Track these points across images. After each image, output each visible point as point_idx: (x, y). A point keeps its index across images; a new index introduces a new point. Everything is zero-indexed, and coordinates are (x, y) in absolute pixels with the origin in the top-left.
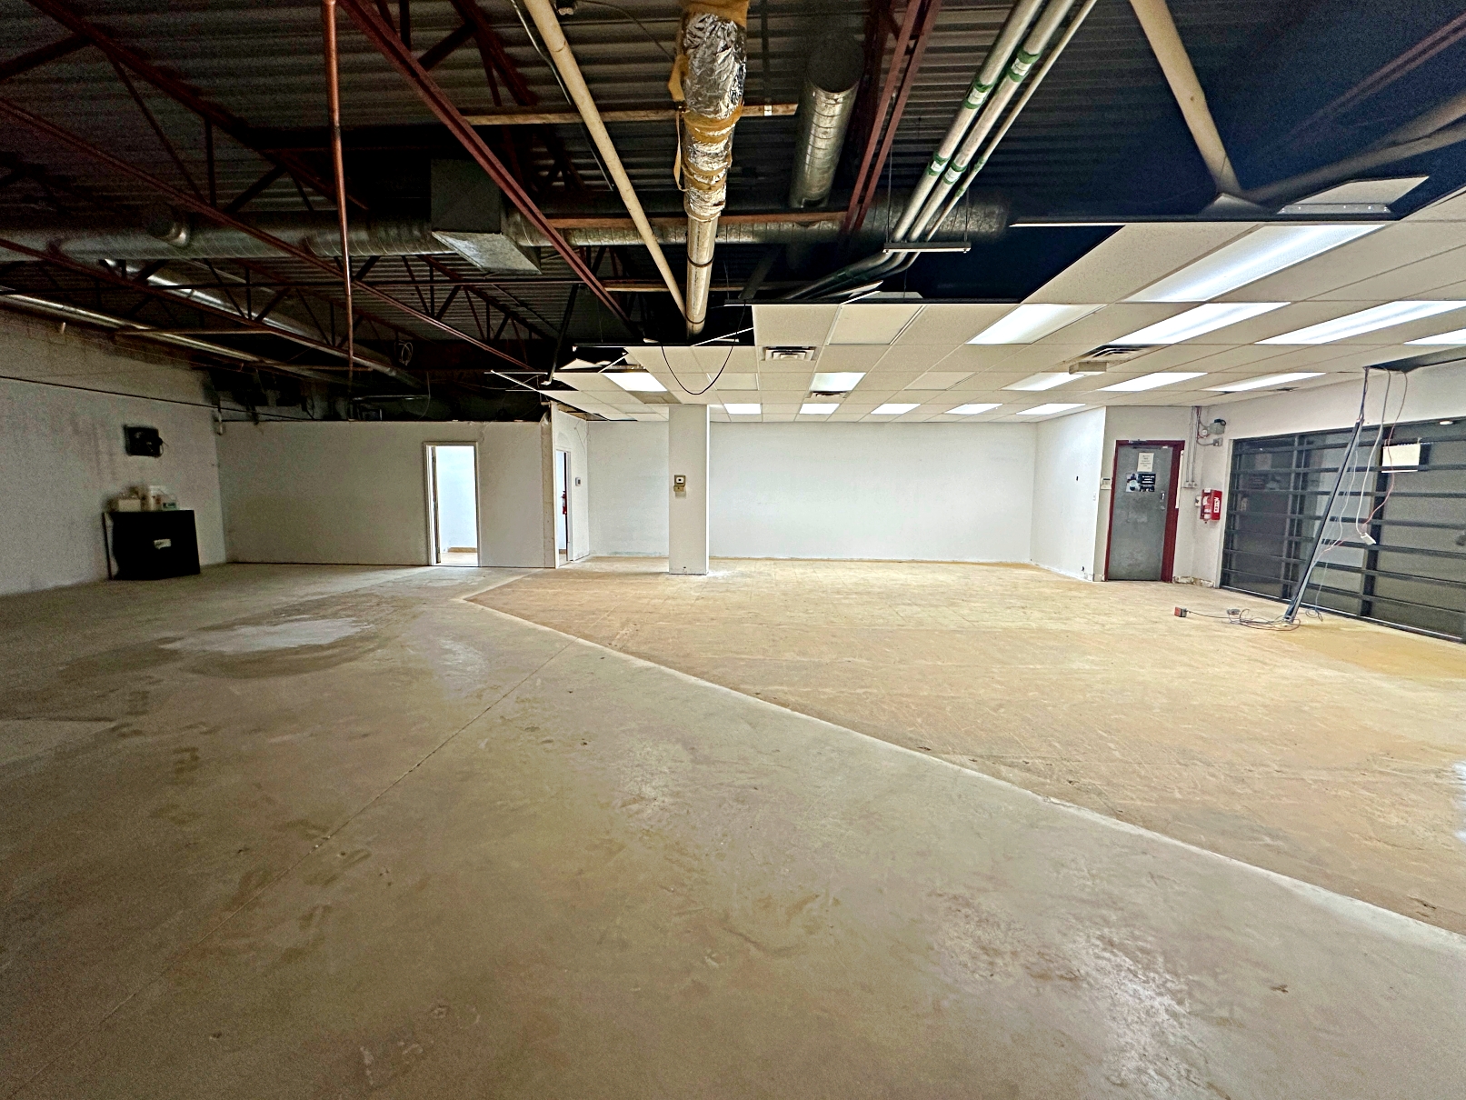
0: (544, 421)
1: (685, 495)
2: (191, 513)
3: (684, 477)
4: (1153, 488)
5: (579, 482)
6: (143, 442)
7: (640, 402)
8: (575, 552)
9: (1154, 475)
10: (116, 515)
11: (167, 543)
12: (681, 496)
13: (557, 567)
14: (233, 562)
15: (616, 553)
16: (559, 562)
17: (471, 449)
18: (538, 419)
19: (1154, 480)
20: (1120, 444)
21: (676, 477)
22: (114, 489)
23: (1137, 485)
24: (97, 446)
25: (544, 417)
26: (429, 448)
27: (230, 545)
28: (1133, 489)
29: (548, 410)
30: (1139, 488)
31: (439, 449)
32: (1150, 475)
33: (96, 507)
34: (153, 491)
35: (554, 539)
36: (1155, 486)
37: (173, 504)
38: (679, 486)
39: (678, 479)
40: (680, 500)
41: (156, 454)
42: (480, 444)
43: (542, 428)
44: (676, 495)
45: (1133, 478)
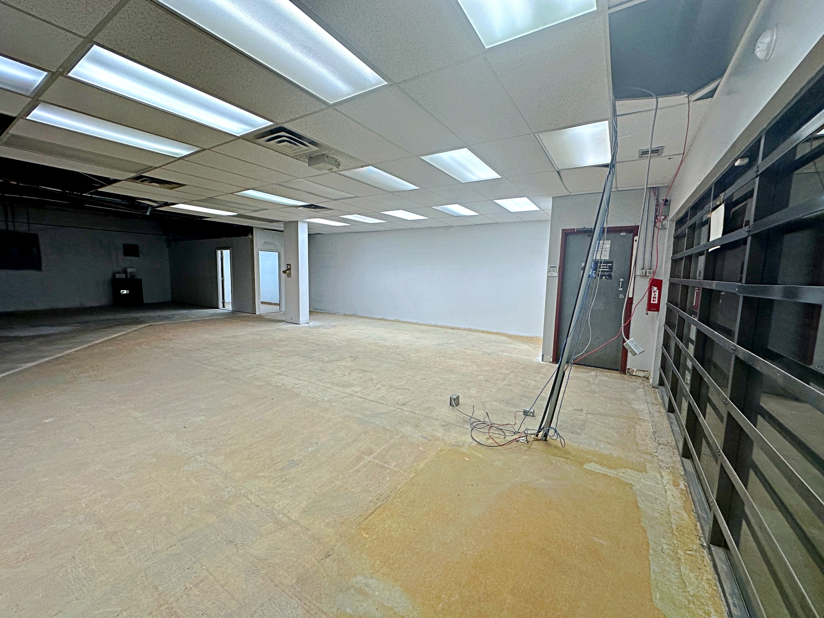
1: (291, 276)
2: (141, 280)
3: (290, 265)
4: (610, 276)
6: (131, 250)
9: (612, 263)
10: (115, 280)
13: (257, 314)
14: (173, 302)
16: (259, 311)
17: (229, 251)
19: (611, 268)
20: (567, 234)
21: (286, 265)
22: (116, 269)
24: (112, 253)
25: (250, 234)
26: (219, 252)
27: (172, 294)
29: (252, 229)
32: (608, 263)
33: (109, 276)
34: (129, 270)
35: (255, 299)
36: (613, 274)
37: (135, 276)
38: (288, 270)
40: (289, 279)
41: (138, 256)
42: (231, 248)
43: (250, 240)
44: (287, 276)
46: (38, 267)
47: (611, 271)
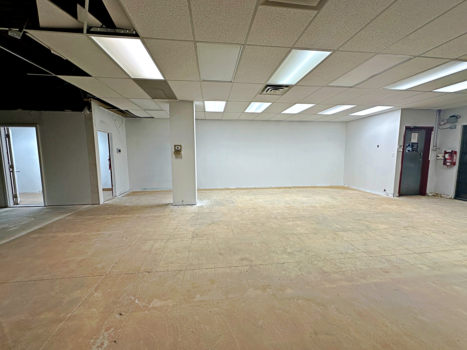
0: (86, 111)
1: (181, 157)
3: (181, 146)
4: (417, 150)
5: (120, 151)
9: (418, 144)
12: (178, 158)
13: (101, 203)
16: (103, 198)
17: (34, 128)
18: (81, 110)
19: (417, 146)
20: (407, 128)
23: (410, 149)
25: (86, 109)
28: (409, 151)
29: (88, 104)
30: (411, 150)
32: (417, 144)
36: (418, 149)
38: (177, 152)
39: (176, 147)
40: (179, 160)
42: (39, 126)
43: (85, 116)
44: (176, 157)
45: (409, 146)
47: (417, 148)
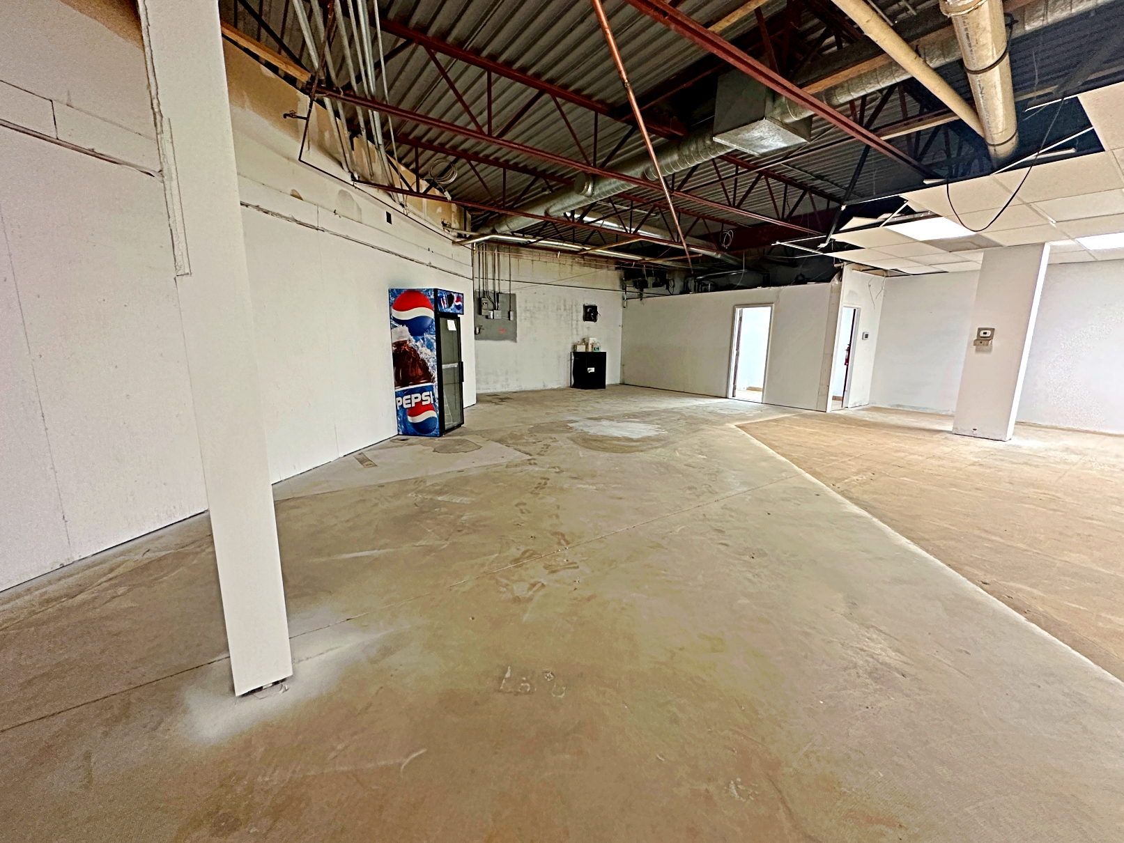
0: (835, 281)
1: (990, 350)
2: (604, 354)
3: (993, 329)
5: (867, 336)
6: (591, 314)
7: (945, 252)
8: (852, 400)
10: (576, 354)
11: (593, 370)
12: (983, 351)
13: (828, 411)
14: (623, 384)
15: (898, 406)
16: (832, 407)
17: (769, 309)
18: (830, 280)
21: (980, 330)
22: (577, 339)
24: (572, 316)
25: (835, 278)
26: (738, 310)
27: (623, 373)
29: (840, 270)
31: (746, 310)
33: (569, 350)
34: (591, 341)
35: (829, 386)
37: (598, 348)
38: (983, 339)
39: (982, 332)
41: (595, 320)
42: (776, 305)
43: (832, 287)
44: (977, 350)
46: (513, 338)
